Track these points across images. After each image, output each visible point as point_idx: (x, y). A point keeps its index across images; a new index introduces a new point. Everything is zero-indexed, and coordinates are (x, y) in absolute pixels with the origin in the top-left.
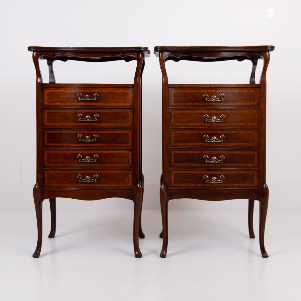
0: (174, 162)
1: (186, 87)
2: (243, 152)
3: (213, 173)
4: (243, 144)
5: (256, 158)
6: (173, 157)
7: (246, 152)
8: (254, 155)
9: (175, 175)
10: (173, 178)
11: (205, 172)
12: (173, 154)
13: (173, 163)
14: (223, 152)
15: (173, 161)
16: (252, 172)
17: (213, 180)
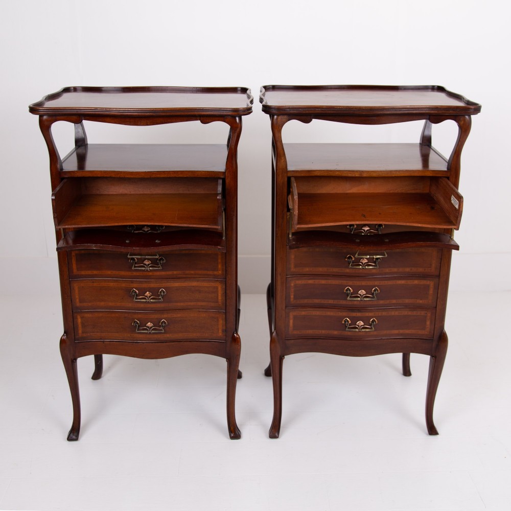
0: (295, 298)
1: (319, 174)
2: (410, 282)
3: (359, 314)
4: (411, 270)
5: (431, 291)
6: (292, 290)
7: (416, 282)
8: (428, 286)
9: (295, 318)
10: (291, 321)
11: (345, 314)
12: (292, 285)
13: (292, 300)
14: (377, 283)
15: (292, 297)
16: (423, 313)
17: (358, 326)
